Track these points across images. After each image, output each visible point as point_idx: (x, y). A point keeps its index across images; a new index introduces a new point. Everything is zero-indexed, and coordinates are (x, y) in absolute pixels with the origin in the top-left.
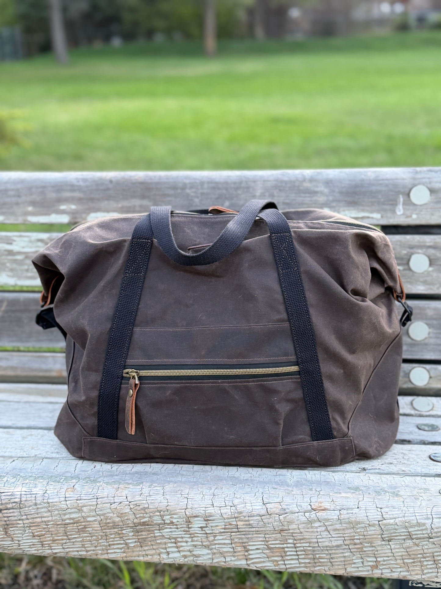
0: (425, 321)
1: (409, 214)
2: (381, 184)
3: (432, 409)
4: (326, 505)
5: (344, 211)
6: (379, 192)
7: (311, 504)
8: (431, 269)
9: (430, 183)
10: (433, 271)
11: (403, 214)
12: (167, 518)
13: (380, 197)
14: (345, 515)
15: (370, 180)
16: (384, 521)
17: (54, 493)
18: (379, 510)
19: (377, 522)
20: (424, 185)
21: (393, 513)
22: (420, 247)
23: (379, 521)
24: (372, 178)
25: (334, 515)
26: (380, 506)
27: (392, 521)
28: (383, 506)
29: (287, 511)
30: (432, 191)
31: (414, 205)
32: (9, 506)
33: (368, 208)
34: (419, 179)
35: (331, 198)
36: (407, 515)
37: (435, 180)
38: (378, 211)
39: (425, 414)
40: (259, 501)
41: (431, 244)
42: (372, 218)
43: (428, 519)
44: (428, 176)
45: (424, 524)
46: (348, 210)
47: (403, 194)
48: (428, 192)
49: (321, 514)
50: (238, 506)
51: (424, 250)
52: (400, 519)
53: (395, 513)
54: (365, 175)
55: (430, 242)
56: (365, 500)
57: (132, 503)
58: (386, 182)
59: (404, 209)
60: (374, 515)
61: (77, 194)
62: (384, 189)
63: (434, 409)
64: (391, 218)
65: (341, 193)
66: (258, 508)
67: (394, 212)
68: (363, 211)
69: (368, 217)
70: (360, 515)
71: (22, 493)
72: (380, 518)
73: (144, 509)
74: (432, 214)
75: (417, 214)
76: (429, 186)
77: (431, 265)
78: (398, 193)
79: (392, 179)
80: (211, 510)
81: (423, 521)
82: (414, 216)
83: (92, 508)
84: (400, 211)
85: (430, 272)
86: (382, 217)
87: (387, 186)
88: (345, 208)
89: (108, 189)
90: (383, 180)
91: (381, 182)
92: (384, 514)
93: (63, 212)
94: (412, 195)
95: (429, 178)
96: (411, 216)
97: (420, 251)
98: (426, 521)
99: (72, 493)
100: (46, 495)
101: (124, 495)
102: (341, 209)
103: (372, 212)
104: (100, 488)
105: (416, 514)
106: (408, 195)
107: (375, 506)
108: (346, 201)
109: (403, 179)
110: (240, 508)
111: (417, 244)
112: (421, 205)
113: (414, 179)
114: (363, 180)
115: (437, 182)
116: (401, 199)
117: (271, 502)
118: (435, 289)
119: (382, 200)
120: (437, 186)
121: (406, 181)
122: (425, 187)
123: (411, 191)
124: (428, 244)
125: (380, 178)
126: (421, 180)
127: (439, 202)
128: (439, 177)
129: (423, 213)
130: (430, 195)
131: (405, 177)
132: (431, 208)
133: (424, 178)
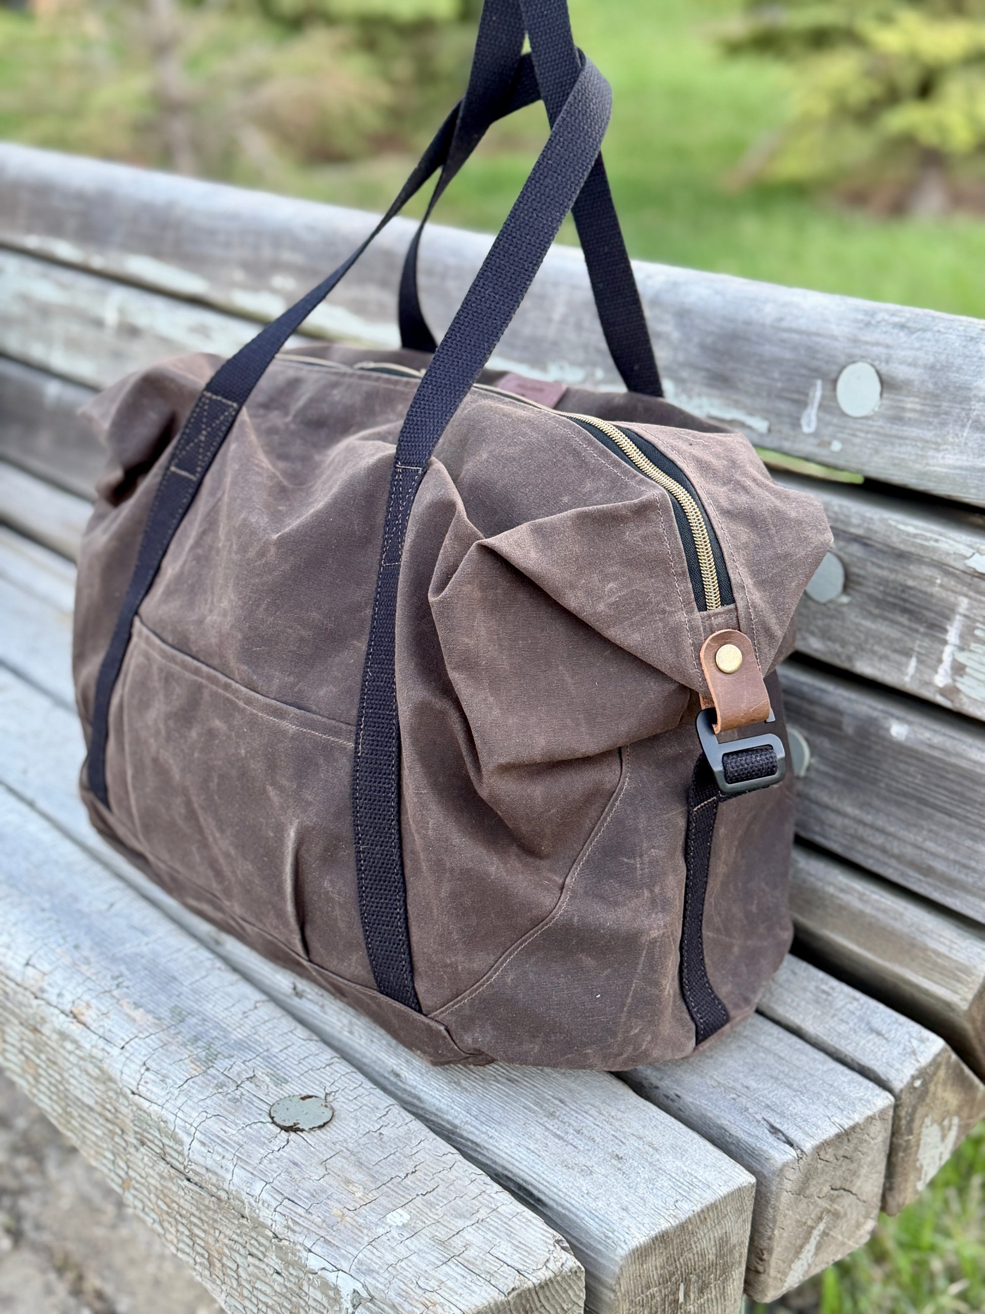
0: (806, 733)
1: (827, 438)
2: (783, 341)
5: (699, 395)
6: (777, 362)
8: (845, 599)
9: (887, 362)
10: (849, 605)
11: (815, 434)
13: (776, 375)
14: (100, 1048)
15: (763, 325)
16: (139, 1098)
18: (143, 1071)
19: (129, 1093)
20: (873, 366)
21: (155, 1089)
23: (133, 1093)
24: (768, 321)
25: (88, 1041)
27: (145, 1104)
29: (44, 995)
30: (886, 384)
31: (844, 415)
33: (748, 401)
34: (866, 343)
36: (168, 1105)
37: (901, 353)
38: (765, 413)
40: (26, 955)
41: (860, 532)
42: (749, 427)
43: (190, 1134)
44: (889, 340)
45: (181, 1142)
46: (709, 396)
47: (823, 376)
48: (876, 386)
49: (77, 1029)
51: (841, 544)
52: (156, 1109)
54: (758, 310)
55: (859, 526)
58: (796, 337)
59: (819, 420)
60: (132, 1076)
62: (788, 355)
64: (786, 439)
65: (702, 347)
66: (17, 967)
67: (796, 424)
68: (737, 404)
69: (743, 424)
72: (135, 1086)
74: (877, 451)
75: (842, 441)
76: (884, 368)
77: (846, 588)
78: (817, 373)
79: (809, 334)
81: (181, 1134)
82: (836, 446)
84: (809, 425)
85: (842, 605)
86: (770, 430)
87: (795, 348)
88: (705, 390)
90: (790, 330)
91: (785, 335)
92: (142, 1084)
93: (274, 291)
94: (841, 384)
95: (888, 347)
96: (829, 444)
98: (185, 1138)
102: (697, 389)
103: (751, 413)
106: (835, 382)
108: (707, 370)
109: (834, 338)
112: (856, 418)
113: (855, 341)
114: (748, 323)
115: (903, 362)
116: (818, 392)
118: (843, 657)
119: (779, 385)
120: (901, 372)
121: (837, 344)
122: (872, 370)
123: (840, 372)
124: (853, 530)
125: (784, 324)
126: (869, 347)
127: (897, 418)
128: (912, 348)
129: (857, 441)
130: (881, 394)
131: (835, 330)
132: (877, 433)
133: (877, 344)
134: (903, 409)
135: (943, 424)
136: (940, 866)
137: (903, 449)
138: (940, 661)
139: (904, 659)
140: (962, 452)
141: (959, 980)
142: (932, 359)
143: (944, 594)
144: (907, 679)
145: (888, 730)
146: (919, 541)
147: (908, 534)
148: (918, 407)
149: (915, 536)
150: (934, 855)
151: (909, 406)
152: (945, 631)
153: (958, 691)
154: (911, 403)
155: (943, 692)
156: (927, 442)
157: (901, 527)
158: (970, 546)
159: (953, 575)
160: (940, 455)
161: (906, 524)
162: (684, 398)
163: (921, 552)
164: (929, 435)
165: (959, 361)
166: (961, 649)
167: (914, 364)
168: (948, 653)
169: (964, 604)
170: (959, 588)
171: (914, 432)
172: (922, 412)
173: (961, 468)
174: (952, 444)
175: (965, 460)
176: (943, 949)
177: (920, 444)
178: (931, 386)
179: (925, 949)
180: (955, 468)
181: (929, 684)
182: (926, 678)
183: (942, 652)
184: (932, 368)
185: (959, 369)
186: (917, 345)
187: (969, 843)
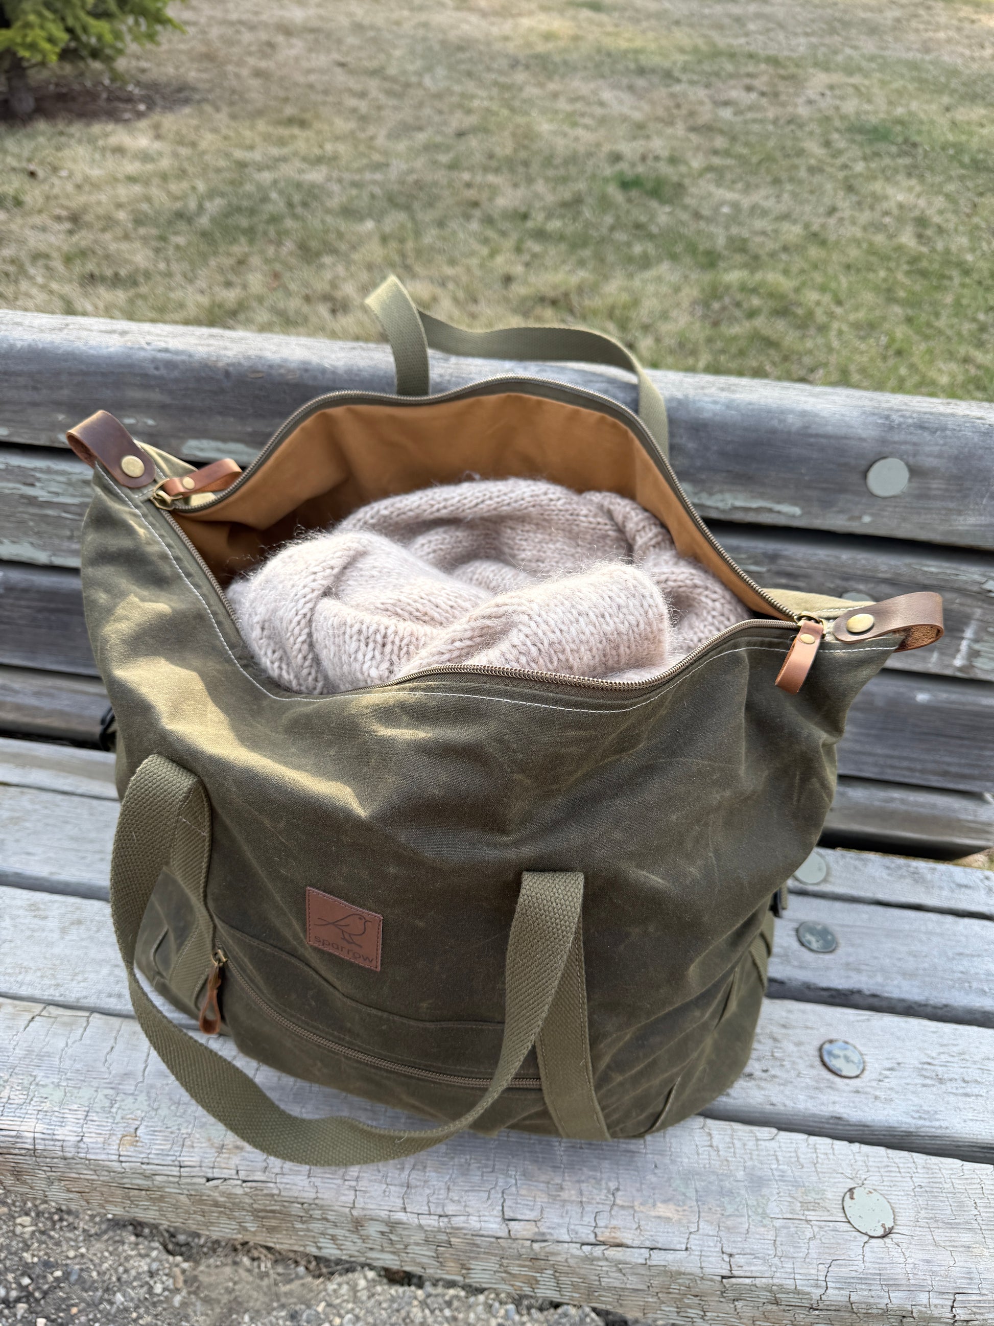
1: (857, 514)
2: (811, 445)
3: (825, 880)
4: (627, 1237)
5: (721, 492)
6: (804, 460)
7: (597, 1230)
9: (915, 455)
11: (844, 512)
12: (317, 1213)
13: (804, 470)
14: (658, 1258)
15: (789, 433)
16: (733, 1280)
17: (96, 1143)
18: (727, 1258)
19: (719, 1278)
20: (902, 459)
21: (753, 1268)
22: (865, 579)
23: (723, 1277)
24: (794, 429)
25: (637, 1257)
26: (728, 1250)
27: (748, 1281)
28: (734, 1251)
29: (548, 1237)
30: (915, 472)
31: (873, 495)
32: (17, 1151)
33: (775, 492)
34: (895, 443)
35: (698, 463)
36: (778, 1275)
37: (927, 449)
38: (794, 501)
39: (811, 888)
40: (495, 1212)
41: (887, 576)
42: (779, 512)
43: (817, 1286)
44: (915, 439)
45: (808, 1294)
47: (852, 469)
48: (905, 474)
49: (612, 1253)
50: (454, 1219)
51: (871, 585)
52: (764, 1280)
53: (757, 1268)
54: (780, 421)
55: (886, 572)
56: (701, 1231)
57: (249, 1184)
58: (823, 441)
59: (848, 501)
60: (716, 1266)
61: (156, 396)
62: (815, 455)
63: (831, 879)
64: (817, 517)
65: (723, 454)
66: (493, 1226)
68: (762, 496)
69: (770, 510)
70: (689, 1263)
71: (37, 1135)
72: (726, 1273)
73: (273, 1195)
74: (904, 519)
75: (872, 515)
76: (911, 460)
78: (847, 467)
79: (837, 438)
80: (401, 1216)
81: (808, 1289)
82: (867, 519)
83: (171, 1179)
86: (803, 512)
87: (822, 449)
88: (726, 487)
89: (222, 391)
90: (817, 436)
91: (812, 440)
92: (734, 1268)
94: (872, 475)
95: (915, 444)
96: (860, 518)
97: (861, 587)
98: (813, 1290)
99: (132, 1149)
100: (81, 1145)
101: (233, 1167)
102: (717, 488)
103: (779, 501)
104: (188, 1143)
105: (797, 1276)
106: (865, 474)
107: (718, 1249)
108: (728, 471)
109: (862, 439)
110: (458, 1221)
111: (859, 572)
112: (884, 498)
113: (884, 441)
114: (774, 431)
115: (929, 455)
117: (519, 1217)
119: (807, 478)
120: (929, 462)
121: (865, 444)
122: (902, 463)
123: (871, 466)
124: (881, 575)
125: (810, 431)
126: (897, 446)
127: (923, 495)
128: (937, 444)
129: (886, 514)
130: (910, 480)
131: (864, 434)
132: (905, 507)
133: (905, 443)
134: (929, 489)
135: (965, 497)
136: (953, 769)
137: (929, 516)
138: (958, 651)
139: (927, 654)
140: (981, 515)
141: (987, 832)
142: (956, 452)
143: (962, 608)
144: (930, 665)
145: (914, 698)
146: (940, 577)
147: (932, 573)
148: (943, 486)
149: (937, 574)
150: (949, 764)
151: (934, 486)
152: (963, 631)
153: (973, 667)
154: (936, 485)
155: (960, 669)
156: (950, 510)
157: (925, 569)
158: (984, 576)
159: (970, 596)
160: (961, 518)
161: (929, 566)
162: (704, 495)
163: (942, 583)
164: (951, 505)
165: (980, 452)
166: (976, 641)
167: (940, 456)
168: (964, 646)
169: (978, 612)
170: (975, 603)
171: (939, 504)
172: (947, 490)
173: (981, 526)
174: (973, 510)
175: (984, 520)
176: (970, 818)
177: (943, 512)
178: (955, 471)
179: (959, 820)
180: (976, 525)
181: (949, 666)
182: (946, 663)
183: (959, 645)
184: (956, 458)
185: (981, 458)
186: (941, 442)
187: (976, 752)
